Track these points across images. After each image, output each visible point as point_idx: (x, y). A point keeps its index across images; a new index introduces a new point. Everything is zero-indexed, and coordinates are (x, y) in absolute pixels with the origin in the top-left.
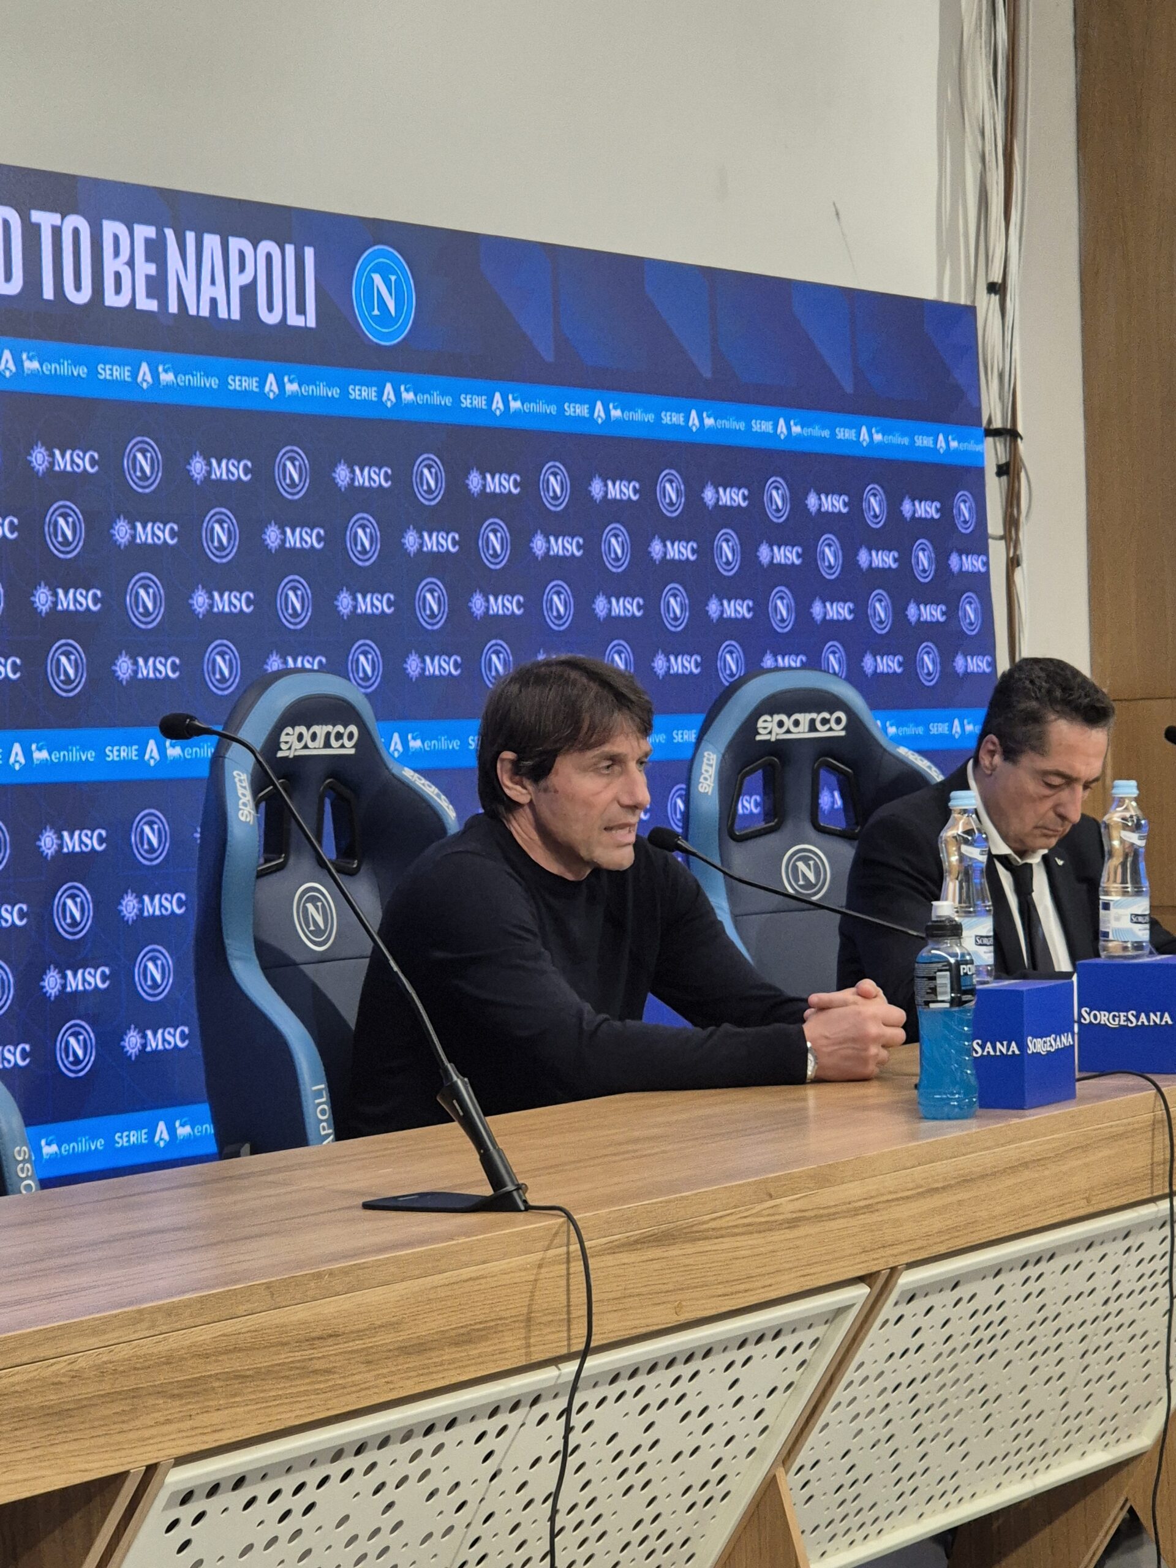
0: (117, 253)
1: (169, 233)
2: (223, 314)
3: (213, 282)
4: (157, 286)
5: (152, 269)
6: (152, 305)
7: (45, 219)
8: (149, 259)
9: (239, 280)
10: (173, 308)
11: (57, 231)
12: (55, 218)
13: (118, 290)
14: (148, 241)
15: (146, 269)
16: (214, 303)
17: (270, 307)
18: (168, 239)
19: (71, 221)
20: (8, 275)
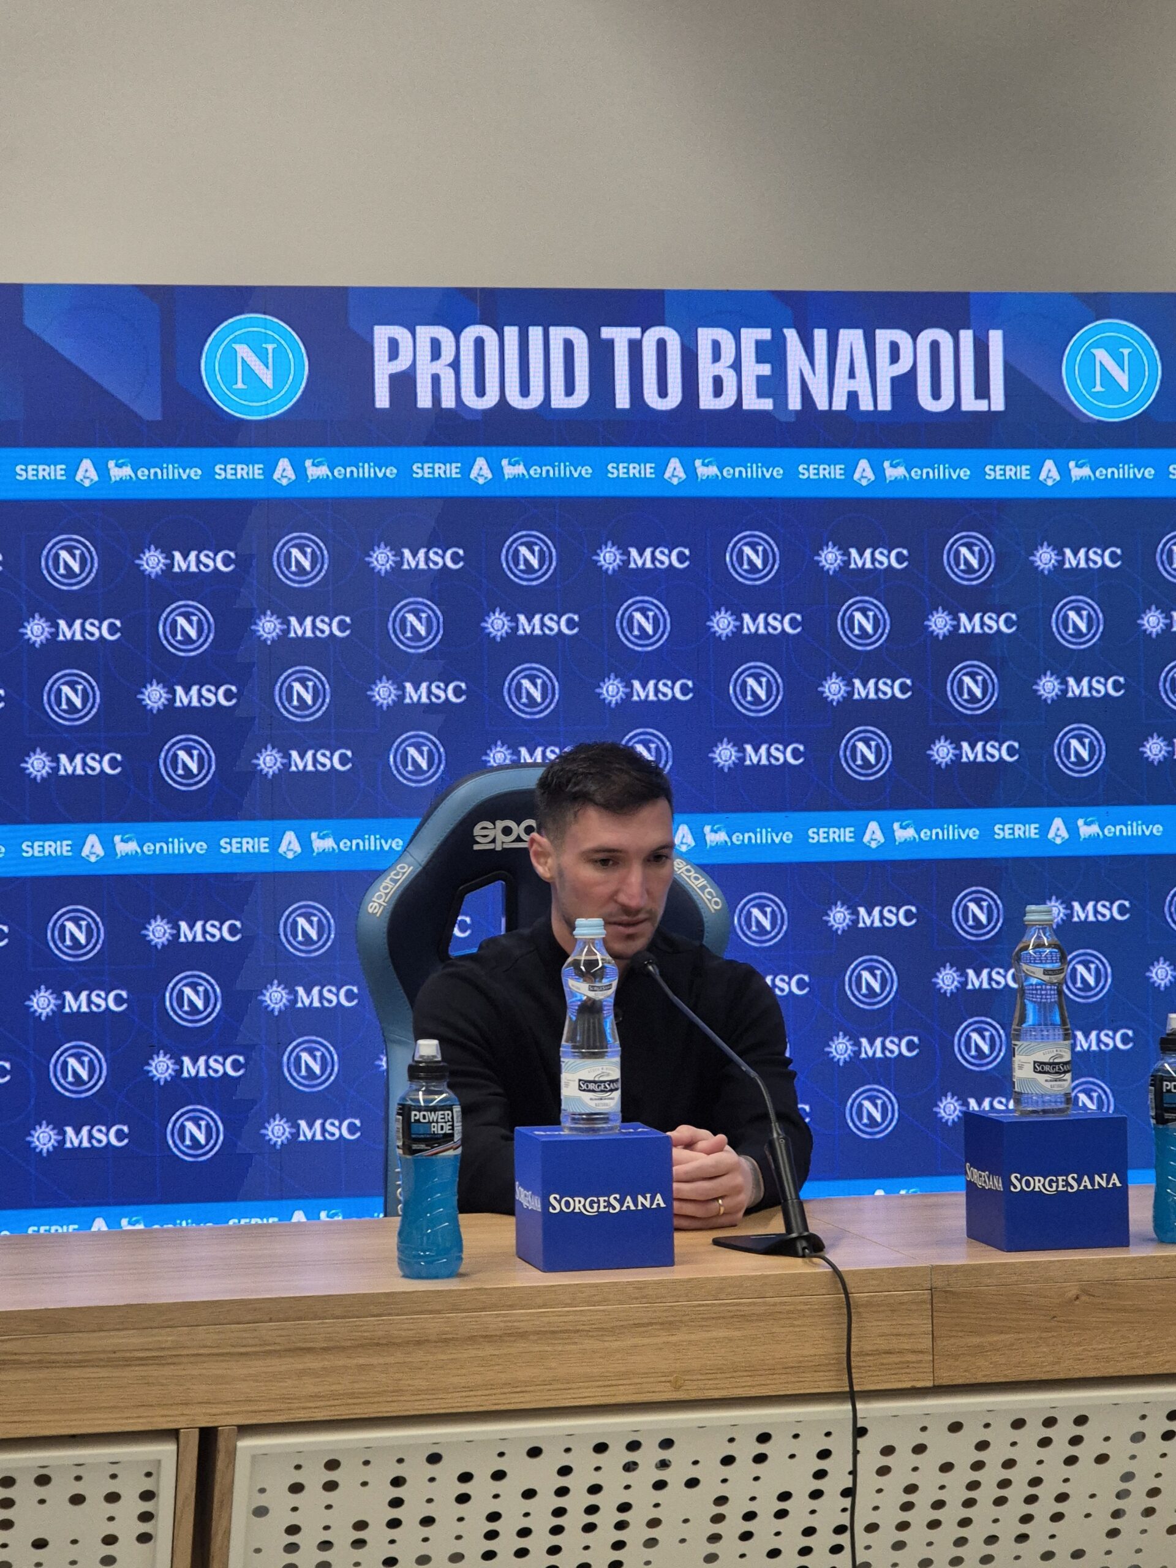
0: (716, 357)
1: (791, 335)
2: (866, 404)
3: (852, 375)
4: (774, 385)
5: (766, 369)
6: (767, 404)
7: (620, 336)
8: (760, 360)
9: (886, 372)
10: (795, 402)
11: (635, 346)
12: (635, 332)
13: (718, 391)
14: (759, 344)
15: (754, 369)
16: (853, 397)
17: (936, 394)
18: (789, 339)
19: (655, 333)
20: (570, 390)
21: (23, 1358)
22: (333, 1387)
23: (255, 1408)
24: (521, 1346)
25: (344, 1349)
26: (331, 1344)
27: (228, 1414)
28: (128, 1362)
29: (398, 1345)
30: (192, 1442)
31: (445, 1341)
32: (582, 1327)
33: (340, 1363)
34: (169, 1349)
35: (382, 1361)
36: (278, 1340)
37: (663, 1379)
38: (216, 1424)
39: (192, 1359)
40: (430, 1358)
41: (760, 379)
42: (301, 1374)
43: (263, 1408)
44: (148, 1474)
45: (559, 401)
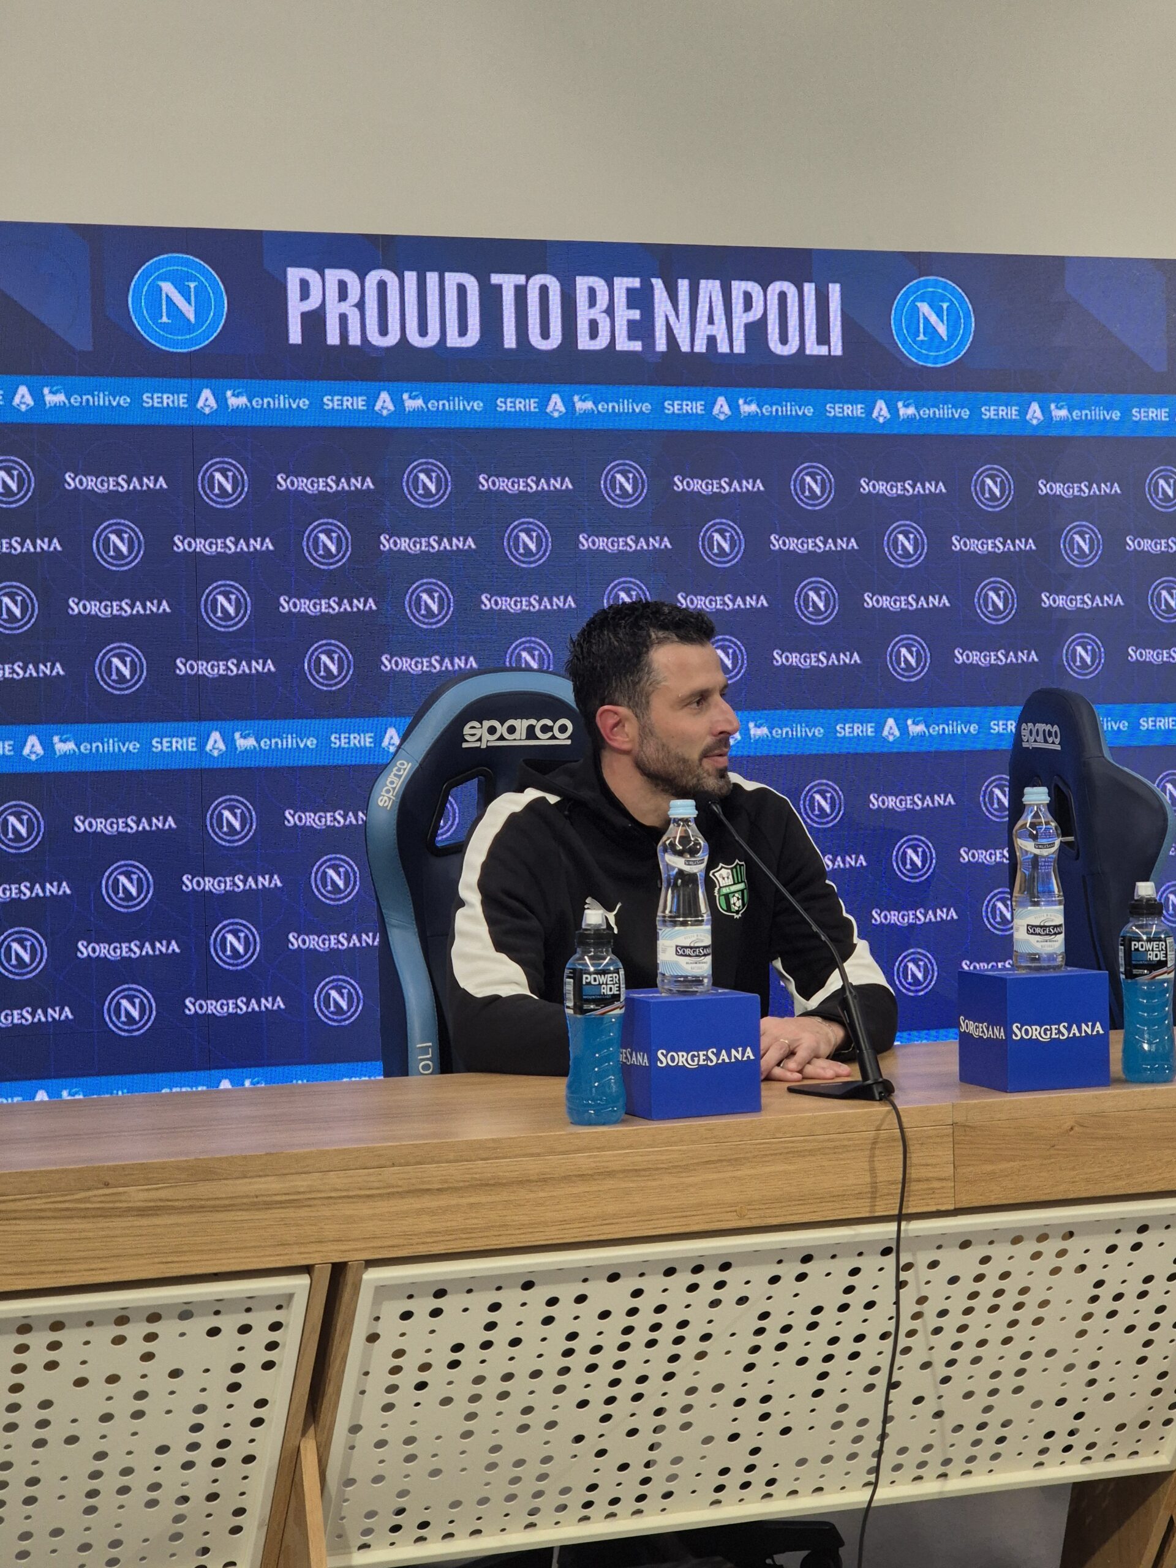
0: (592, 302)
1: (658, 284)
2: (723, 348)
3: (711, 321)
4: (641, 330)
5: (636, 315)
6: (637, 346)
7: (507, 282)
8: (630, 305)
9: (741, 319)
10: (661, 345)
11: (521, 292)
12: (521, 279)
13: (594, 333)
14: (629, 291)
15: (625, 314)
16: (712, 340)
17: (784, 340)
18: (655, 287)
19: (538, 280)
20: (463, 331)
21: (176, 1204)
22: (449, 1224)
23: (380, 1244)
24: (609, 1184)
25: (456, 1189)
26: (446, 1186)
27: (356, 1250)
28: (269, 1206)
29: (504, 1185)
30: (324, 1277)
31: (544, 1181)
32: (662, 1166)
33: (453, 1202)
34: (303, 1193)
35: (490, 1199)
36: (400, 1183)
37: (729, 1209)
38: (345, 1260)
39: (326, 1202)
40: (532, 1195)
41: (631, 323)
42: (420, 1212)
43: (386, 1244)
44: (279, 1307)
45: (454, 340)
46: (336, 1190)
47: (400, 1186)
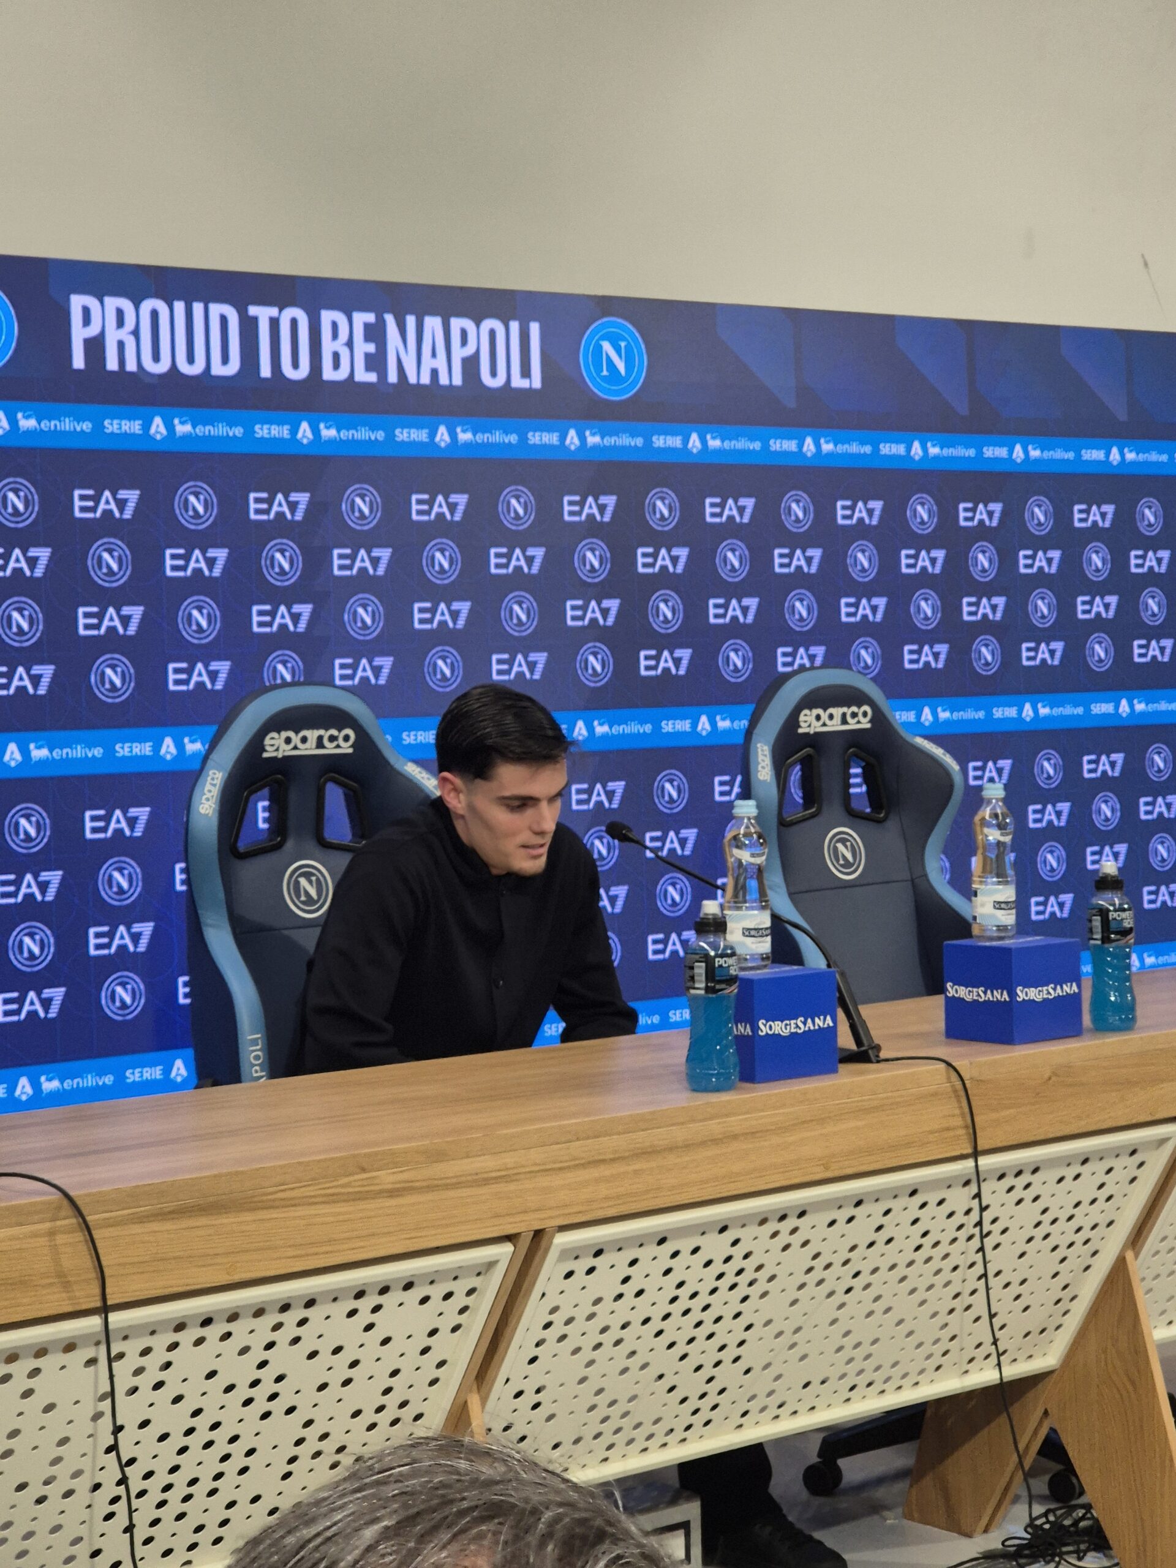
0: (335, 336)
1: (390, 319)
2: (444, 380)
3: (434, 355)
4: (376, 362)
5: (371, 348)
6: (372, 377)
7: (263, 313)
8: (368, 338)
9: (459, 353)
10: (393, 377)
11: (274, 323)
12: (273, 311)
13: (336, 365)
14: (367, 326)
15: (364, 348)
16: (434, 373)
17: (493, 373)
18: (388, 322)
19: (289, 313)
20: (225, 360)
21: (418, 1184)
22: (618, 1190)
23: (568, 1211)
24: (734, 1145)
26: (617, 1156)
27: (552, 1217)
28: (486, 1182)
29: (659, 1152)
30: (525, 1244)
31: (688, 1146)
32: (771, 1128)
33: (622, 1170)
35: (649, 1166)
36: (583, 1155)
38: (543, 1227)
39: (528, 1176)
40: (679, 1160)
41: (368, 356)
42: (597, 1181)
43: (573, 1210)
44: (479, 1274)
45: (218, 370)
46: (536, 1164)
47: (583, 1158)
